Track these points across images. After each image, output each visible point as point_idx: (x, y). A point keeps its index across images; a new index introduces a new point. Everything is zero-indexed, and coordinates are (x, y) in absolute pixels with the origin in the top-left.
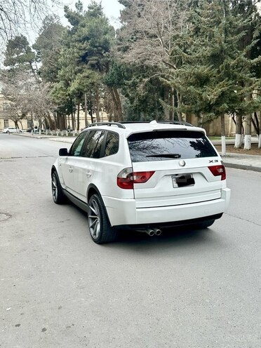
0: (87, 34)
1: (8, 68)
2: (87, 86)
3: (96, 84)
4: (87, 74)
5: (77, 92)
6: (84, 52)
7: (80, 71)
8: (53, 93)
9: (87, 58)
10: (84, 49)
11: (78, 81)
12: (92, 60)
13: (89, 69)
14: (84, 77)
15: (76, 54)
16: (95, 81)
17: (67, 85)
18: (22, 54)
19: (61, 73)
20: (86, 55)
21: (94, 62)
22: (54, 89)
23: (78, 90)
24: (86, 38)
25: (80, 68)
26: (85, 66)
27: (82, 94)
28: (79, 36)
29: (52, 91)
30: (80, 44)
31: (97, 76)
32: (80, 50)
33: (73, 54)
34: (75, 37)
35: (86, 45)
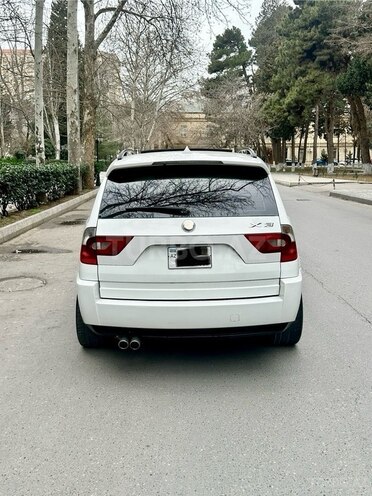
0: (316, 15)
1: (214, 75)
2: (311, 95)
3: (324, 92)
4: (311, 77)
5: (295, 105)
6: (310, 44)
7: (303, 73)
8: (266, 109)
9: (314, 53)
10: (311, 39)
11: (298, 89)
12: (322, 55)
13: (316, 69)
14: (308, 81)
15: (297, 48)
16: (323, 86)
17: (283, 95)
18: (232, 55)
19: (276, 78)
20: (314, 48)
21: (325, 58)
22: (268, 103)
23: (297, 101)
24: (315, 23)
25: (302, 68)
26: (311, 64)
27: (303, 108)
28: (305, 20)
29: (264, 106)
30: (305, 32)
31: (327, 79)
32: (305, 41)
33: (294, 48)
34: (299, 21)
35: (314, 33)
